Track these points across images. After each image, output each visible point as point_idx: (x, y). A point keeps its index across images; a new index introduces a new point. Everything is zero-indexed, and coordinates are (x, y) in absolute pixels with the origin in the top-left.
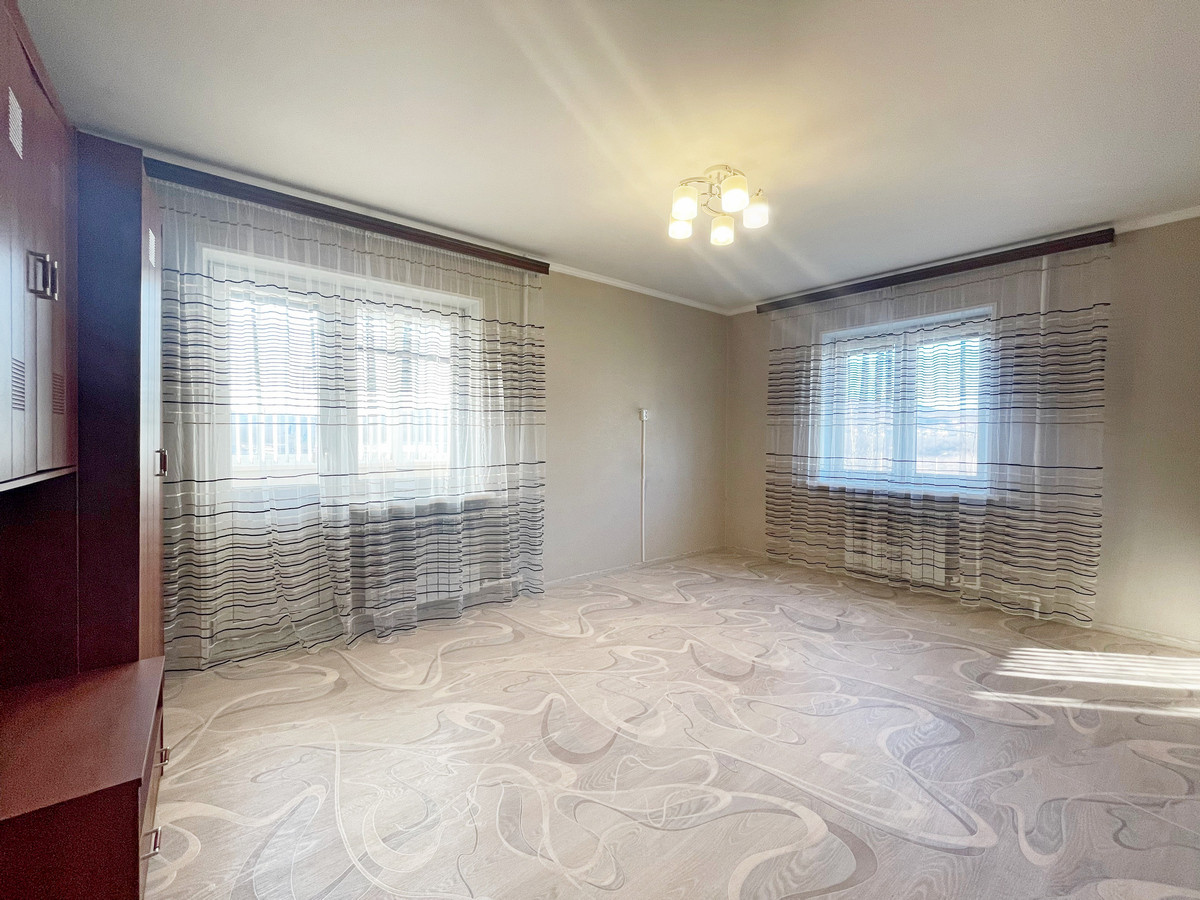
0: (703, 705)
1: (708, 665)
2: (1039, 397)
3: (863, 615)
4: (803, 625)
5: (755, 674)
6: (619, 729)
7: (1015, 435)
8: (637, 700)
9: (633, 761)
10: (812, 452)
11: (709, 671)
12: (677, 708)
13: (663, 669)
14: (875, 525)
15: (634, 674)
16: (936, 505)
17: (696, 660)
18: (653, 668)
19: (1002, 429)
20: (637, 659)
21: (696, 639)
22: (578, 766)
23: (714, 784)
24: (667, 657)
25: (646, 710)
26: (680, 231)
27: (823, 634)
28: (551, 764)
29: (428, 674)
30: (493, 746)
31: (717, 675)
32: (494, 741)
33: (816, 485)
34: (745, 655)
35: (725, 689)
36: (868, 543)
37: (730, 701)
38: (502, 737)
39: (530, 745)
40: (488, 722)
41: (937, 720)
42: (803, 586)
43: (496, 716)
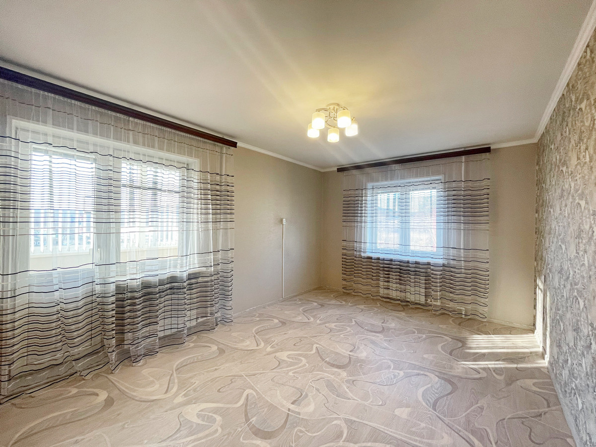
0: (330, 385)
1: (327, 359)
2: (462, 218)
3: (393, 321)
4: (367, 330)
5: (352, 363)
6: (289, 410)
7: (453, 234)
8: (295, 388)
9: (301, 431)
10: (364, 240)
11: (328, 363)
12: (318, 390)
13: (305, 365)
14: (394, 276)
15: (291, 370)
16: (421, 266)
17: (321, 357)
18: (300, 365)
19: (448, 232)
20: (291, 360)
21: (318, 344)
22: (269, 441)
23: (347, 440)
24: (306, 356)
25: (302, 394)
26: (313, 133)
27: (378, 335)
28: (254, 442)
29: (169, 385)
30: (217, 435)
31: (333, 365)
32: (217, 430)
33: (366, 256)
34: (345, 351)
35: (339, 374)
36: (390, 284)
37: (343, 382)
38: (221, 427)
39: (240, 429)
40: (212, 416)
41: (440, 380)
42: (362, 307)
43: (216, 411)
